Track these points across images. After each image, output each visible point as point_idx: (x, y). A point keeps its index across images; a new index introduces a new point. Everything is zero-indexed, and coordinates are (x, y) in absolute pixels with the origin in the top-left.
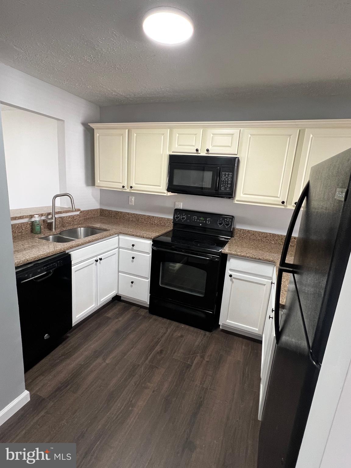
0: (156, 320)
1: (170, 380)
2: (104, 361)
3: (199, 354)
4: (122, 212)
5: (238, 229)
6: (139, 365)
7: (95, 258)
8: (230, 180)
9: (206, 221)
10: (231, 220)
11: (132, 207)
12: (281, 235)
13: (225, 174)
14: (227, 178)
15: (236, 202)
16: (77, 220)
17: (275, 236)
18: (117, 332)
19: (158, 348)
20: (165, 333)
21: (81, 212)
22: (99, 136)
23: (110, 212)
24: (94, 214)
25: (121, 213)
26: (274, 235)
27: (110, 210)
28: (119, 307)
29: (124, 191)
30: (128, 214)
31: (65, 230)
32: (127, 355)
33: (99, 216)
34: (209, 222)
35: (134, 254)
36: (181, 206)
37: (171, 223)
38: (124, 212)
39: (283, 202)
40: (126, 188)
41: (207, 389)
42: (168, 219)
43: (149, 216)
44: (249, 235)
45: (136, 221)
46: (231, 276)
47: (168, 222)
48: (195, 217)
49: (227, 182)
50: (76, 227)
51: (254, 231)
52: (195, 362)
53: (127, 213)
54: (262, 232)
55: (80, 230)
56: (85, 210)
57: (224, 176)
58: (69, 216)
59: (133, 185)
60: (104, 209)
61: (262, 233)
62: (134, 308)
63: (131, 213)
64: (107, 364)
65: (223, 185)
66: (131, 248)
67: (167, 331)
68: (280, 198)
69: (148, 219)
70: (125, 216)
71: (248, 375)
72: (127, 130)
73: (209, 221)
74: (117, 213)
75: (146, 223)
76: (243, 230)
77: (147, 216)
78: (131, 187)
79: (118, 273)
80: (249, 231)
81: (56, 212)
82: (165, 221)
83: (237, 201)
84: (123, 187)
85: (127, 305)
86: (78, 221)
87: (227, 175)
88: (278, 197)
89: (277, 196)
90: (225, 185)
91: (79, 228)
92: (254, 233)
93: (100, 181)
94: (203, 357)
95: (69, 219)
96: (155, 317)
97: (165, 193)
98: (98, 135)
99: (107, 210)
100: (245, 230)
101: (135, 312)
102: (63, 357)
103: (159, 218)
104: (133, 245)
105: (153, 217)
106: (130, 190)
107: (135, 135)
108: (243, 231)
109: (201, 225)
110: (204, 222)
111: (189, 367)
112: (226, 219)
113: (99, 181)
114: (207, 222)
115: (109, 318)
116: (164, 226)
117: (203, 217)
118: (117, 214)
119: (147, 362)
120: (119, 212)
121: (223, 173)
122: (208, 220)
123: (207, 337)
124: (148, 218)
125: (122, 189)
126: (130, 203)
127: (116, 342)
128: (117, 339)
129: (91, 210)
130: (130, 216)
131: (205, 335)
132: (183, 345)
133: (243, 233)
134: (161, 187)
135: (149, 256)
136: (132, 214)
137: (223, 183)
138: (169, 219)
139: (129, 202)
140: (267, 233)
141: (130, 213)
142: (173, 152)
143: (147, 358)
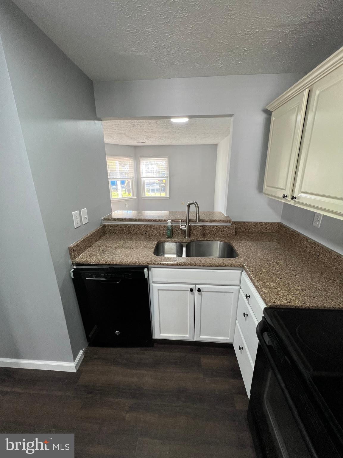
7: (192, 286)
16: (224, 232)
21: (234, 223)
24: (266, 229)
25: (299, 235)
30: (307, 240)
31: (201, 240)
38: (302, 236)
40: (288, 198)
43: (338, 256)
53: (305, 237)
56: (251, 222)
58: (214, 227)
63: (311, 240)
70: (302, 242)
72: (307, 90)
78: (295, 198)
79: (236, 320)
81: (201, 220)
84: (284, 196)
86: (226, 234)
95: (213, 230)
98: (274, 119)
106: (294, 203)
107: (318, 93)
113: (266, 186)
118: (293, 235)
120: (295, 233)
124: (336, 259)
126: (314, 224)
129: (261, 223)
130: (308, 245)
136: (311, 242)
139: (314, 222)
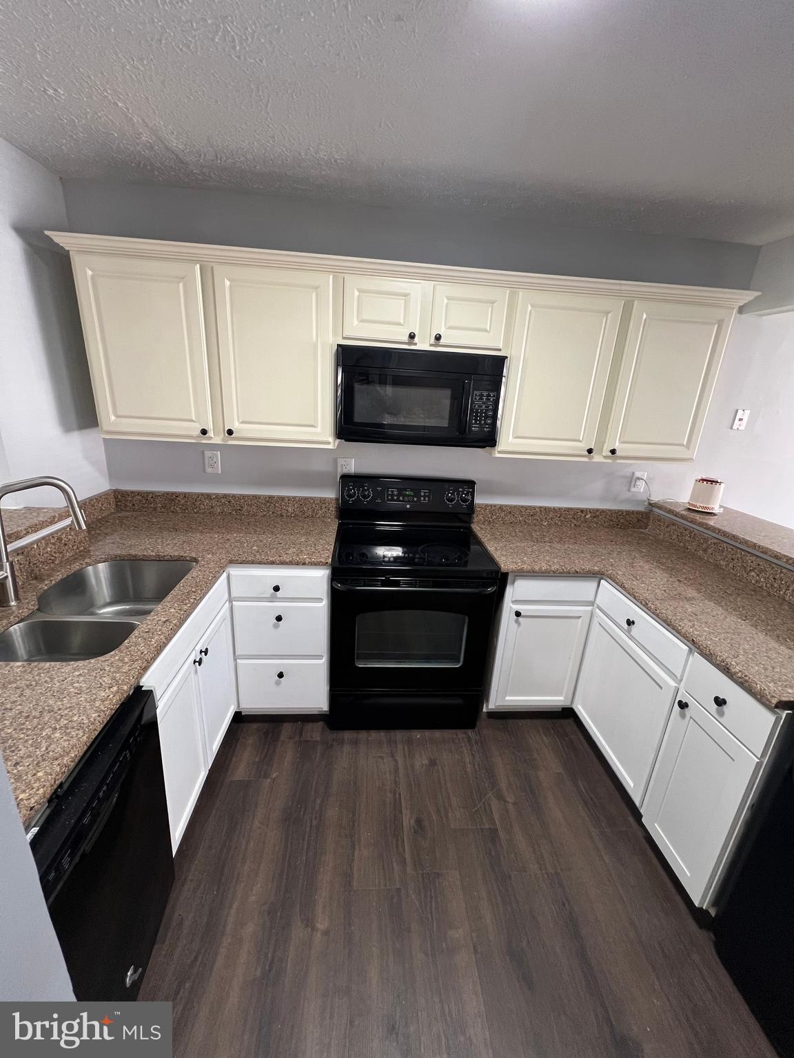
0: (355, 743)
1: (484, 894)
2: (313, 929)
3: (490, 794)
4: (189, 493)
5: (480, 506)
6: (399, 890)
7: (193, 656)
8: (491, 407)
9: (419, 496)
10: (471, 490)
11: (216, 478)
12: (559, 509)
13: (481, 396)
14: (484, 403)
15: (498, 455)
16: (71, 546)
17: (549, 512)
18: (291, 819)
19: (407, 820)
20: (396, 770)
22: (93, 277)
23: (147, 497)
24: (101, 510)
25: (185, 495)
26: (547, 510)
27: (148, 493)
28: (250, 741)
29: (204, 442)
30: (208, 496)
32: (356, 876)
33: (113, 511)
34: (427, 499)
35: (279, 607)
36: (352, 467)
37: (331, 509)
38: (195, 494)
39: (590, 451)
40: (211, 434)
41: (557, 874)
42: (323, 501)
43: (271, 497)
44: (502, 514)
45: (234, 513)
46: (518, 614)
47: (324, 506)
48: (392, 491)
49: (484, 413)
50: (76, 567)
51: (510, 507)
52: (496, 816)
53: (202, 494)
54: (527, 506)
55: (96, 573)
57: (479, 399)
59: (236, 426)
60: (126, 492)
61: (526, 508)
62: (287, 728)
63: (217, 495)
64: (326, 933)
65: (476, 420)
66: (268, 596)
67: (396, 761)
68: (584, 442)
69: (268, 504)
70: (198, 503)
71: (591, 798)
72: (198, 265)
73: (425, 496)
74: (171, 498)
75: (264, 515)
76: (491, 506)
77: (265, 497)
78: (230, 432)
79: (235, 660)
80: (501, 508)
82: (314, 505)
83: (499, 452)
84: (204, 432)
85: (266, 725)
86: (75, 548)
87: (484, 398)
88: (579, 441)
89: (577, 438)
90: (480, 421)
91: (90, 568)
92: (511, 510)
93: (118, 416)
94: (500, 797)
96: (348, 735)
97: (329, 443)
98: (90, 273)
99: (139, 493)
100: (495, 506)
101: (297, 738)
102: (187, 985)
103: (297, 499)
104: (277, 589)
105: (283, 498)
106: (223, 440)
107: (227, 283)
108: (490, 508)
109: (408, 506)
110: (415, 499)
111: (493, 835)
112: (461, 490)
113: (113, 418)
114: (422, 499)
115: (245, 785)
116: (312, 516)
117: (412, 490)
118: (172, 500)
119: (409, 869)
120: (177, 495)
121: (476, 392)
122: (422, 494)
123: (477, 742)
124: (268, 502)
125: (198, 437)
126: (209, 470)
127: (305, 847)
128: (303, 840)
130: (214, 503)
131: (469, 740)
132: (449, 785)
133: (490, 512)
134: (318, 430)
135: (322, 608)
136: (218, 497)
137: (476, 416)
138: (325, 499)
139: (207, 467)
140: (534, 508)
141: (215, 494)
142: (344, 338)
143: (403, 862)
